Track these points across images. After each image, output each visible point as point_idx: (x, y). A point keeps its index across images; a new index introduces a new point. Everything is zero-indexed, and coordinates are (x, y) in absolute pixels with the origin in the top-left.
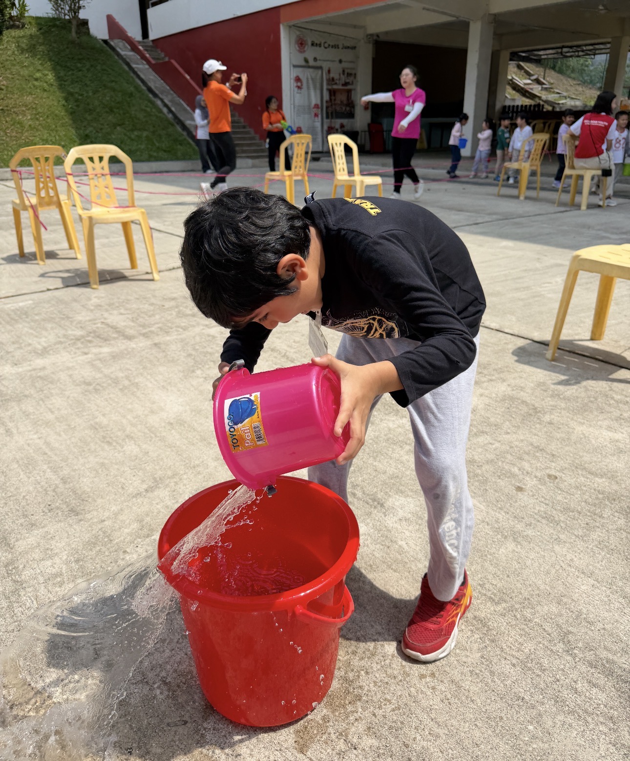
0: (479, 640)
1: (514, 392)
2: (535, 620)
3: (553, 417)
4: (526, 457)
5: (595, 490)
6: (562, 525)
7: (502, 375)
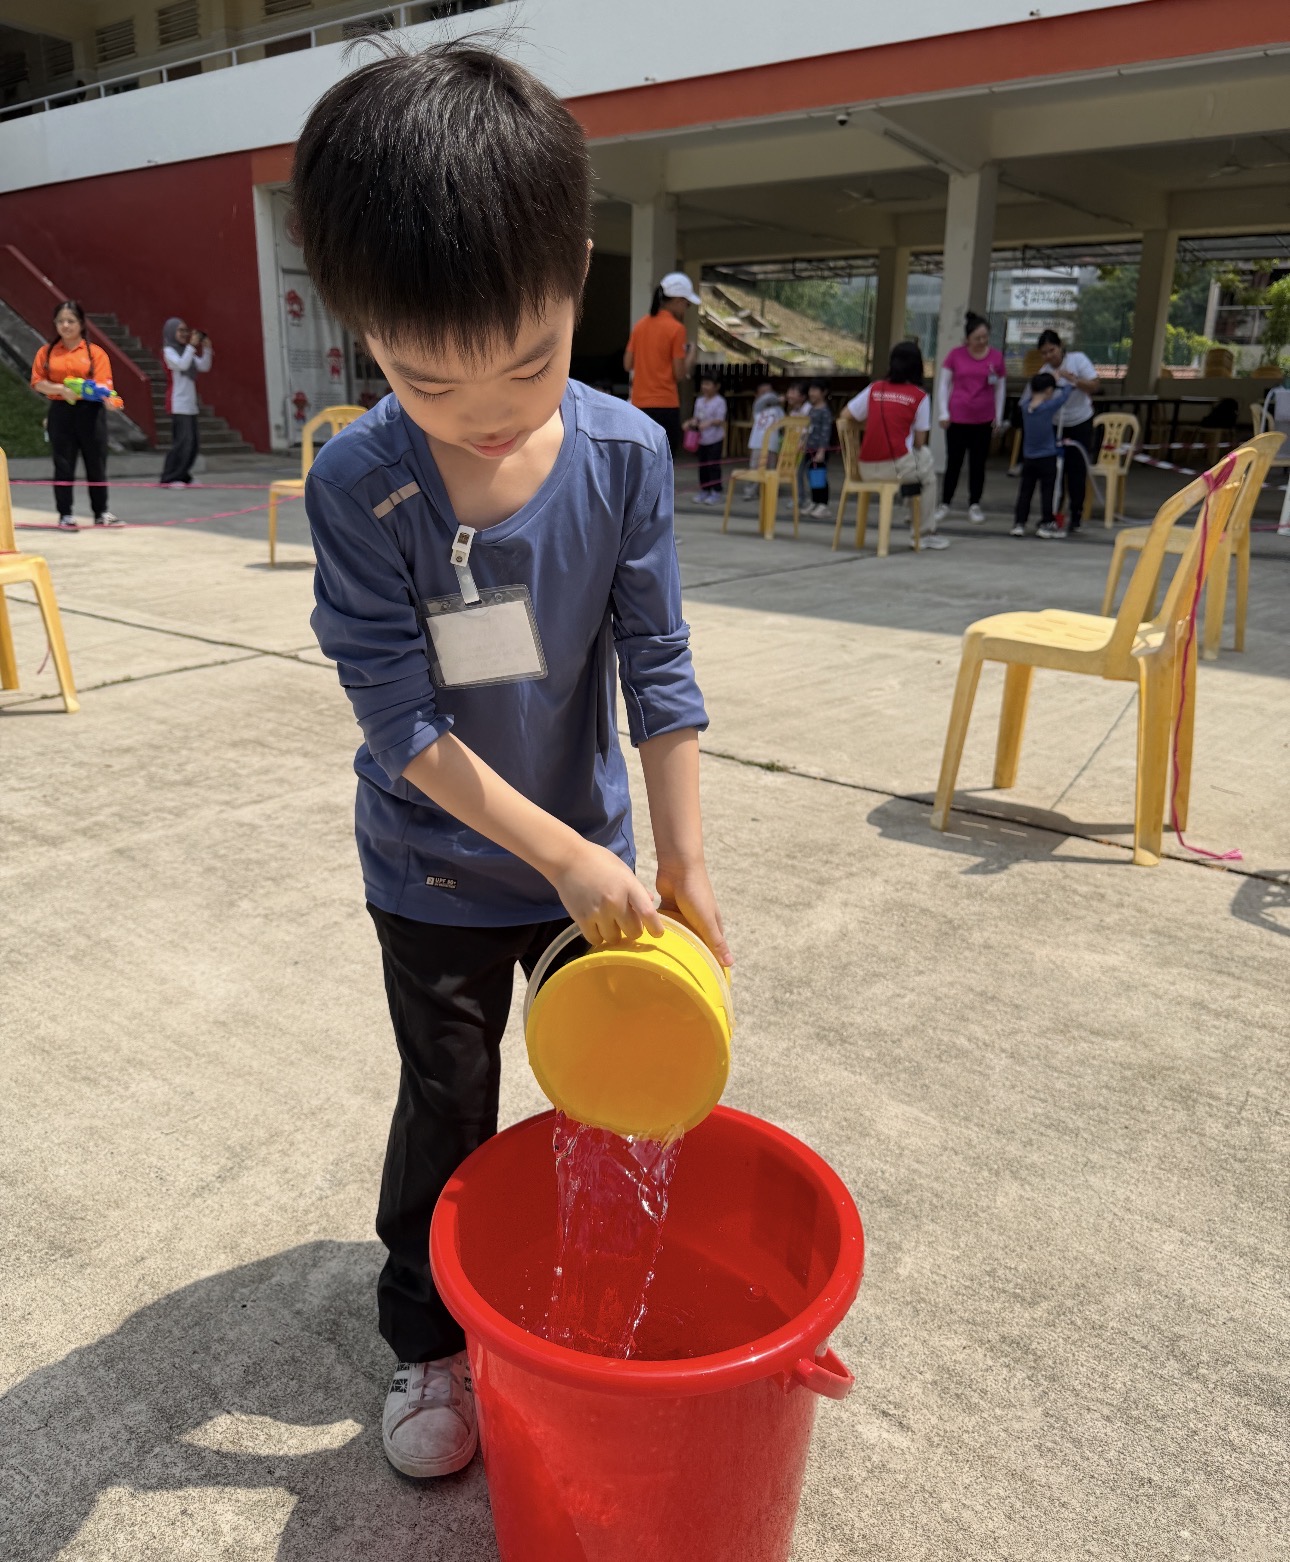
0: (1027, 1382)
1: (900, 894)
2: (1111, 1324)
3: (986, 934)
4: (971, 1015)
5: (1114, 1063)
6: (1085, 1136)
7: (867, 864)
